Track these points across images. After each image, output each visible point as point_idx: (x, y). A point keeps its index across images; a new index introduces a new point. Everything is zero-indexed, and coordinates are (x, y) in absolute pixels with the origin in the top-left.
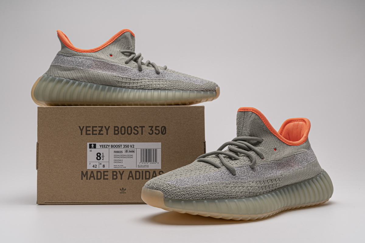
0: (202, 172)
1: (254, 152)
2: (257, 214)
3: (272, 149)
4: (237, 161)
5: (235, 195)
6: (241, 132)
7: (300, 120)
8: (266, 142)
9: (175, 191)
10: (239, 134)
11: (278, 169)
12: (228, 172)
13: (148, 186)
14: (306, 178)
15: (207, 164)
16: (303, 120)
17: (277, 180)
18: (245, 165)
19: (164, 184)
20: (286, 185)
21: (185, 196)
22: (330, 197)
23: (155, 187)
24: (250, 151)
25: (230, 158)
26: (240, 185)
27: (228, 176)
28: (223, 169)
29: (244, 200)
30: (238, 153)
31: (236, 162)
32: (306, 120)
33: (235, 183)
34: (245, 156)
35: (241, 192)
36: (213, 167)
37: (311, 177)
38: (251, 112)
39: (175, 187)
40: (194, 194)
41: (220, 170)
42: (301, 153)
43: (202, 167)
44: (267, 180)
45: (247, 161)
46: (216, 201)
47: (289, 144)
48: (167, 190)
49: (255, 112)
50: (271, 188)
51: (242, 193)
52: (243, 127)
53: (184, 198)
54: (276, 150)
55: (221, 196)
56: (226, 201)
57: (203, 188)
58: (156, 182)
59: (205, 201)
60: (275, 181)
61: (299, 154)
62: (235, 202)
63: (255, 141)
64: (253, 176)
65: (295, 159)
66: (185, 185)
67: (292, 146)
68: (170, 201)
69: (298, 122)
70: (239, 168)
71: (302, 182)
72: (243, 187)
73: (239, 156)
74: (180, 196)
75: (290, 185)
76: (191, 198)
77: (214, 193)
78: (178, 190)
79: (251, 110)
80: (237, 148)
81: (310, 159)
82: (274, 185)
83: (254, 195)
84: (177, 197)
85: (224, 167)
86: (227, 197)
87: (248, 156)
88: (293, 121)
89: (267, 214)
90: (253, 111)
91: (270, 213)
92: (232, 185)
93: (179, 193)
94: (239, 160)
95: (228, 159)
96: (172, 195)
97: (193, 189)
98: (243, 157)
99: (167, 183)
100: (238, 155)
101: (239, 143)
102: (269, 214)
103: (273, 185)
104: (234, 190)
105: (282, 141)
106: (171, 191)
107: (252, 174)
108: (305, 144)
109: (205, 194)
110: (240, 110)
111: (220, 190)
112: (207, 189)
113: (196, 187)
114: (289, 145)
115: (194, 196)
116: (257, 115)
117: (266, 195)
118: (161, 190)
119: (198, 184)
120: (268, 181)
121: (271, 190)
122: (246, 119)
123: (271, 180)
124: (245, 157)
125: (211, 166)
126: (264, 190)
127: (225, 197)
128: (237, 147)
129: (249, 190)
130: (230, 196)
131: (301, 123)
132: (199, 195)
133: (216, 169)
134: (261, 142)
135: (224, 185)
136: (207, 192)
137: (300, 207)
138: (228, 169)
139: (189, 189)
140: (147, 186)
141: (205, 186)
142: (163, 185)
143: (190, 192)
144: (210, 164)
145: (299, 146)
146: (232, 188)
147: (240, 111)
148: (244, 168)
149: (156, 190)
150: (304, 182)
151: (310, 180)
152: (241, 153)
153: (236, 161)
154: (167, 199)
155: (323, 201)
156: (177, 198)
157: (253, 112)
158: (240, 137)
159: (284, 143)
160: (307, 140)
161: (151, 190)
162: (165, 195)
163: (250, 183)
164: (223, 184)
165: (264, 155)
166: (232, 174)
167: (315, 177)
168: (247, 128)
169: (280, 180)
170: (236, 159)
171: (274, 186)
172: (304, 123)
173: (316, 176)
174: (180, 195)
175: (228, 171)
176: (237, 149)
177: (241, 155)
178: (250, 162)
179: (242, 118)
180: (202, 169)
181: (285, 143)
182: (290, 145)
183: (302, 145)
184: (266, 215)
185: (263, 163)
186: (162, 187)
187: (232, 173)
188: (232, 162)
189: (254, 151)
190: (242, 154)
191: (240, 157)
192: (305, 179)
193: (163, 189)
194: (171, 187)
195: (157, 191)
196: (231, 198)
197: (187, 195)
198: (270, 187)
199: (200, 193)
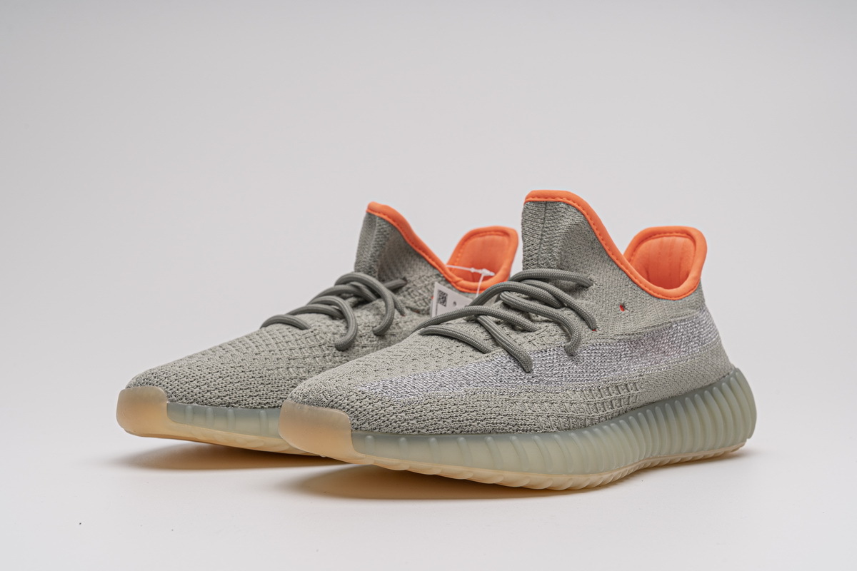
0: (444, 364)
1: (571, 311)
2: (590, 473)
3: (615, 307)
4: (531, 333)
5: (534, 425)
6: (535, 257)
7: (677, 232)
8: (601, 287)
9: (382, 411)
10: (528, 261)
11: (632, 357)
12: (512, 365)
13: (305, 397)
14: (696, 384)
15: (452, 342)
16: (686, 233)
17: (630, 388)
18: (552, 346)
19: (351, 393)
20: (650, 401)
21: (408, 423)
22: (750, 437)
23: (324, 399)
24: (559, 308)
25: (513, 325)
26: (544, 398)
27: (514, 374)
28: (499, 354)
29: (556, 436)
30: (530, 313)
31: (530, 338)
32: (694, 233)
33: (532, 392)
34: (550, 322)
35: (548, 417)
36: (469, 350)
37: (709, 384)
38: (564, 203)
39: (381, 400)
40: (432, 419)
41: (491, 358)
42: (684, 320)
43: (441, 350)
44: (608, 388)
45: (558, 336)
46: (489, 438)
47: (655, 294)
48: (361, 407)
49: (575, 204)
50: (616, 408)
51: (551, 418)
52: (541, 243)
53: (406, 430)
54: (623, 310)
55: (501, 426)
56: (514, 438)
57: (455, 404)
58: (328, 388)
59: (461, 439)
60: (625, 390)
61: (681, 321)
62: (535, 441)
63: (571, 283)
64: (574, 375)
65: (673, 335)
66: (408, 395)
67: (662, 299)
68: (370, 437)
69: (671, 238)
70: (540, 355)
71: (686, 394)
72: (552, 403)
73: (532, 321)
74: (394, 424)
75: (658, 401)
76: (424, 431)
77: (482, 418)
78: (391, 408)
79: (565, 200)
80: (525, 298)
81: (707, 335)
82: (622, 401)
83: (579, 426)
84: (387, 426)
85: (501, 350)
86: (515, 428)
87: (559, 323)
88: (660, 233)
89: (609, 475)
90: (570, 202)
91: (618, 472)
92: (526, 398)
93: (394, 417)
94: (537, 332)
95: (506, 328)
96: (375, 420)
97: (429, 405)
98: (546, 324)
99: (359, 389)
100: (529, 318)
101: (530, 285)
102: (615, 473)
103: (620, 400)
104: (530, 411)
105: (638, 286)
106: (372, 411)
107: (572, 371)
108: (694, 297)
109: (459, 421)
110: (531, 199)
111: (497, 409)
112: (464, 406)
113: (436, 400)
114: (656, 297)
115: (431, 425)
116: (578, 210)
117: (605, 427)
118: (344, 408)
119: (440, 392)
120: (610, 389)
121: (617, 414)
122: (549, 223)
123: (617, 387)
124: (551, 326)
125: (462, 347)
126: (601, 413)
127: (510, 428)
128: (524, 296)
129: (566, 411)
130: (521, 425)
131: (681, 240)
132: (444, 422)
133: (478, 354)
134: (587, 287)
135: (504, 397)
136: (466, 414)
137: (679, 460)
138: (512, 354)
139: (420, 406)
140: (301, 398)
141: (460, 398)
142: (348, 394)
143: (423, 414)
144: (460, 341)
145: (680, 301)
146: (526, 404)
147: (533, 202)
148: (551, 353)
149: (328, 409)
150: (691, 394)
151: (706, 392)
152: (538, 313)
153: (530, 336)
154: (359, 432)
155: (734, 447)
156: (387, 429)
157: (568, 205)
158: (531, 271)
159: (643, 289)
160: (697, 287)
161: (315, 408)
162: (355, 421)
163: (568, 392)
164: (502, 395)
165: (597, 320)
166: (524, 370)
167: (717, 384)
168: (551, 245)
169: (638, 387)
170: (525, 330)
171: (622, 403)
172: (688, 241)
173: (719, 381)
174: (395, 422)
175: (513, 361)
176: (527, 301)
177: (536, 318)
178: (564, 339)
179: (539, 220)
180: (440, 355)
181: (647, 292)
182: (659, 296)
183: (687, 299)
184: (607, 477)
185: (595, 341)
186: (346, 401)
187: (522, 367)
188: (518, 336)
189: (572, 309)
190: (540, 316)
191: (538, 325)
192: (694, 387)
193: (348, 405)
194: (370, 401)
195: (333, 410)
196: (523, 430)
197: (414, 422)
198: (614, 405)
199: (447, 417)
